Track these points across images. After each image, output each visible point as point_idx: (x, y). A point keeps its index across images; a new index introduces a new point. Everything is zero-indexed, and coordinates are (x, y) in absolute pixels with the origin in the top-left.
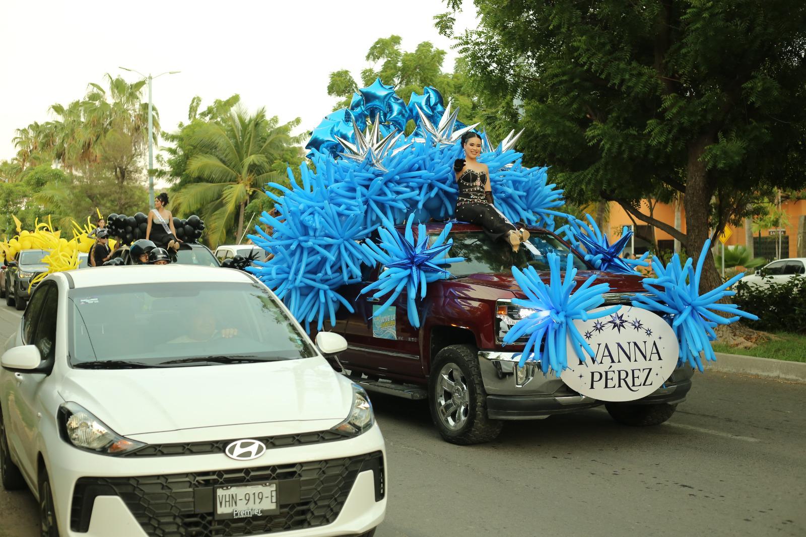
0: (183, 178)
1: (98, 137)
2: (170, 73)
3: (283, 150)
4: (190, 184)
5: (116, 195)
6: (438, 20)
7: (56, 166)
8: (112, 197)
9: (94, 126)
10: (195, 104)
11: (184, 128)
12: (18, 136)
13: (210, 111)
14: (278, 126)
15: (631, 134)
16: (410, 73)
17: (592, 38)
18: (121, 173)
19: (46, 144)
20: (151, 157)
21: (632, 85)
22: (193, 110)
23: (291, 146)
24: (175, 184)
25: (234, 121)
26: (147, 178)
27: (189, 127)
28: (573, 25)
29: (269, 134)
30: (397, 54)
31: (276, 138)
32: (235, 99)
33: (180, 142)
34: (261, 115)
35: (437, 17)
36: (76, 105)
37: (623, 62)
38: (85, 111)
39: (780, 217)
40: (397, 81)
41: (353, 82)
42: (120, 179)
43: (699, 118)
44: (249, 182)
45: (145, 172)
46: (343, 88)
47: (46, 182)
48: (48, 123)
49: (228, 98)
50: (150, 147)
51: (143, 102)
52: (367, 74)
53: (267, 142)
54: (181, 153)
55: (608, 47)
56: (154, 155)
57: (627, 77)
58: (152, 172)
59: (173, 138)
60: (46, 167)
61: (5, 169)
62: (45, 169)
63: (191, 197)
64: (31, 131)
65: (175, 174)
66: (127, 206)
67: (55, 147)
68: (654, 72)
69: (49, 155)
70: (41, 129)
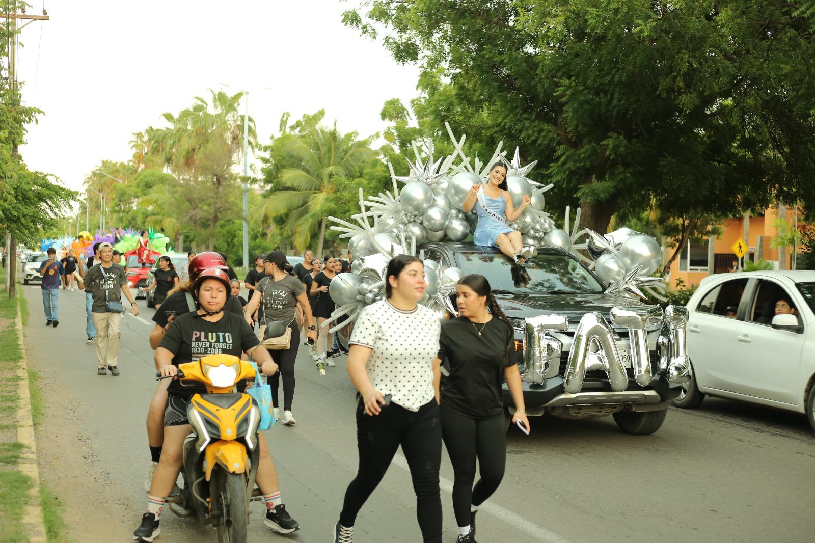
0: (274, 185)
1: (200, 145)
4: (279, 192)
5: (212, 200)
7: (166, 170)
8: (209, 201)
9: (197, 135)
10: (285, 119)
11: (276, 140)
12: (134, 139)
13: (298, 124)
14: (358, 140)
18: (217, 180)
19: (156, 151)
20: (246, 165)
21: (535, 138)
22: (283, 123)
24: (266, 190)
25: (318, 135)
26: (241, 184)
27: (279, 139)
29: (350, 147)
31: (357, 151)
32: (322, 113)
33: (272, 152)
36: (185, 114)
38: (192, 120)
41: (404, 109)
42: (216, 185)
44: (331, 191)
46: (395, 113)
47: (153, 185)
48: (159, 130)
49: (315, 113)
50: (247, 155)
51: (241, 114)
52: (416, 102)
53: (349, 154)
54: (273, 162)
56: (248, 164)
58: (246, 180)
59: (266, 149)
60: (154, 171)
61: (120, 170)
62: (153, 174)
63: (279, 204)
64: (146, 134)
65: (267, 181)
66: (222, 209)
67: (164, 152)
68: (552, 129)
69: (160, 159)
70: (155, 134)
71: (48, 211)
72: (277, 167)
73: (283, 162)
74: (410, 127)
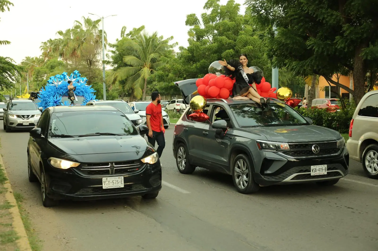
0: (119, 64)
1: (79, 46)
2: (112, 16)
3: (165, 51)
4: (122, 67)
5: (87, 72)
7: (60, 59)
8: (86, 74)
9: (77, 40)
10: (123, 30)
11: (119, 41)
12: (42, 45)
13: (131, 33)
14: (163, 40)
15: (328, 43)
16: (224, 14)
18: (90, 62)
19: (55, 50)
20: (103, 55)
21: (328, 20)
22: (123, 33)
23: (169, 50)
24: (115, 67)
25: (142, 38)
26: (102, 65)
27: (121, 40)
29: (158, 44)
30: (218, 6)
31: (162, 46)
32: (143, 28)
33: (117, 48)
34: (155, 35)
36: (68, 31)
37: (324, 9)
38: (73, 34)
40: (218, 18)
41: (197, 19)
42: (89, 65)
43: (360, 35)
44: (149, 66)
45: (101, 62)
46: (192, 22)
47: (55, 67)
48: (56, 39)
49: (139, 27)
50: (103, 50)
51: (99, 29)
52: (204, 15)
53: (158, 48)
54: (118, 53)
55: (317, 2)
56: (105, 54)
57: (326, 16)
58: (104, 62)
59: (114, 46)
61: (36, 61)
62: (55, 61)
63: (122, 73)
64: (48, 43)
65: (115, 63)
66: (93, 77)
67: (59, 50)
68: (339, 14)
69: (57, 54)
70: (53, 42)
71: (8, 77)
72: (121, 55)
73: (124, 53)
74: (201, 28)
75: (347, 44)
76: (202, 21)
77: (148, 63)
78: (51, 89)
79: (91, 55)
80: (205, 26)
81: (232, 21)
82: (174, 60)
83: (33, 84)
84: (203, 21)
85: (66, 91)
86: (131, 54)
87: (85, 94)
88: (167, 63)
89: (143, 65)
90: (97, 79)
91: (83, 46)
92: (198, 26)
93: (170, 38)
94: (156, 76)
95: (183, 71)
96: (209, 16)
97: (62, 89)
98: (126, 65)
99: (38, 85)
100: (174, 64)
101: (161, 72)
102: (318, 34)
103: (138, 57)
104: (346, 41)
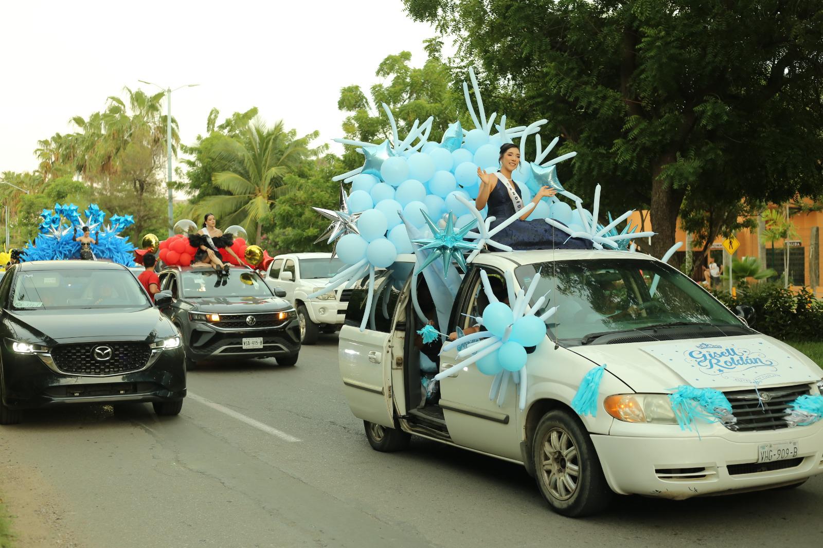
0: (202, 190)
1: (118, 150)
2: (189, 86)
3: (301, 163)
4: (208, 197)
5: (135, 207)
6: (427, 44)
7: (77, 178)
8: (131, 210)
9: (114, 138)
10: (213, 116)
11: (203, 141)
12: (40, 147)
13: (228, 123)
14: (296, 138)
15: (600, 153)
16: (418, 88)
17: (562, 64)
18: (140, 185)
19: (67, 158)
20: (170, 169)
21: (597, 107)
22: (211, 122)
23: (309, 159)
24: (194, 196)
25: (252, 134)
26: (166, 190)
27: (207, 139)
28: (543, 52)
29: (286, 146)
30: (406, 69)
31: (294, 151)
32: (254, 112)
33: (199, 154)
34: (278, 128)
35: (427, 41)
36: (96, 117)
37: (590, 86)
38: (106, 123)
39: (788, 228)
40: (405, 96)
41: (363, 97)
42: (139, 192)
43: (660, 138)
44: (266, 195)
45: (164, 185)
46: (353, 102)
47: (67, 195)
48: (69, 135)
49: (246, 111)
50: (169, 159)
51: (163, 114)
52: (377, 89)
53: (285, 155)
54: (200, 165)
55: (575, 73)
56: (173, 168)
57: (593, 99)
58: (171, 185)
59: (192, 151)
60: (66, 179)
61: (27, 180)
62: (66, 182)
64: (53, 142)
65: (194, 186)
66: (146, 218)
67: (76, 159)
68: (618, 95)
69: (71, 167)
70: (63, 141)
72: (206, 170)
73: (213, 165)
74: (370, 116)
75: (635, 154)
76: (373, 100)
77: (265, 187)
78: (46, 243)
79: (144, 171)
80: (379, 110)
81: (436, 101)
82: (315, 184)
83: (19, 231)
84: (375, 101)
85: (78, 248)
86: (228, 169)
87: (116, 254)
88: (300, 188)
89: (255, 192)
90: (156, 222)
91: (126, 151)
92: (366, 112)
93: (311, 135)
94: (275, 216)
95: (333, 205)
96: (388, 90)
97: (68, 244)
98: (218, 191)
99: (30, 233)
100: (314, 190)
101: (287, 207)
102: (582, 134)
103: (245, 175)
104: (634, 149)
